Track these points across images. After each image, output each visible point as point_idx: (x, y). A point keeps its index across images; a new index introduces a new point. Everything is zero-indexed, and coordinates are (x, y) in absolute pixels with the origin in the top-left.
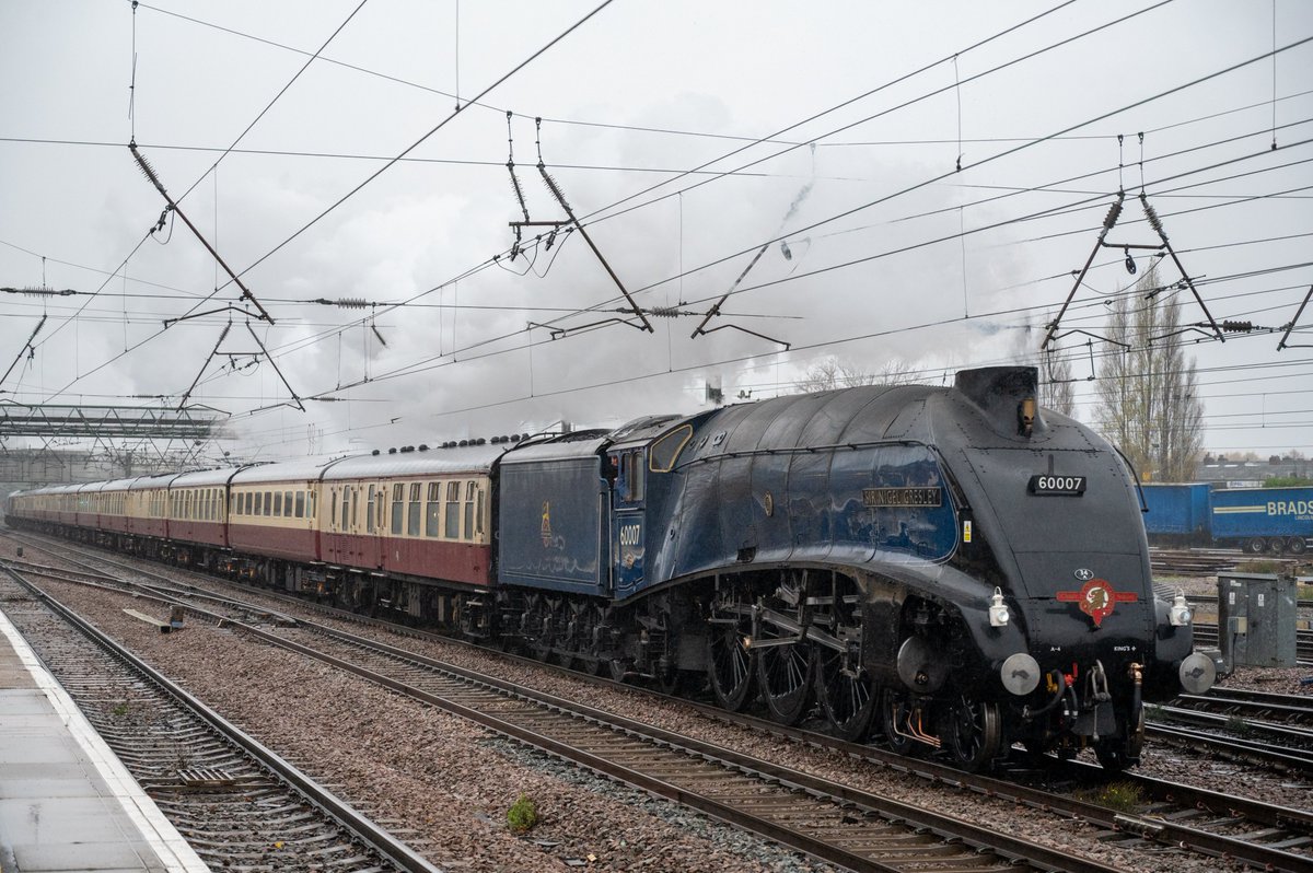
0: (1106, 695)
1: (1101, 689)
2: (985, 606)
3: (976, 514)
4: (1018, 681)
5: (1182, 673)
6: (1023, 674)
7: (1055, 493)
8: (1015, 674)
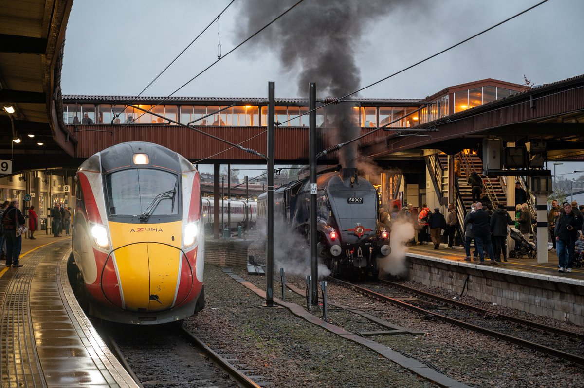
0: (362, 256)
1: (360, 254)
2: (330, 233)
3: (333, 209)
4: (335, 252)
5: (381, 250)
6: (337, 250)
7: (354, 203)
8: (334, 251)
